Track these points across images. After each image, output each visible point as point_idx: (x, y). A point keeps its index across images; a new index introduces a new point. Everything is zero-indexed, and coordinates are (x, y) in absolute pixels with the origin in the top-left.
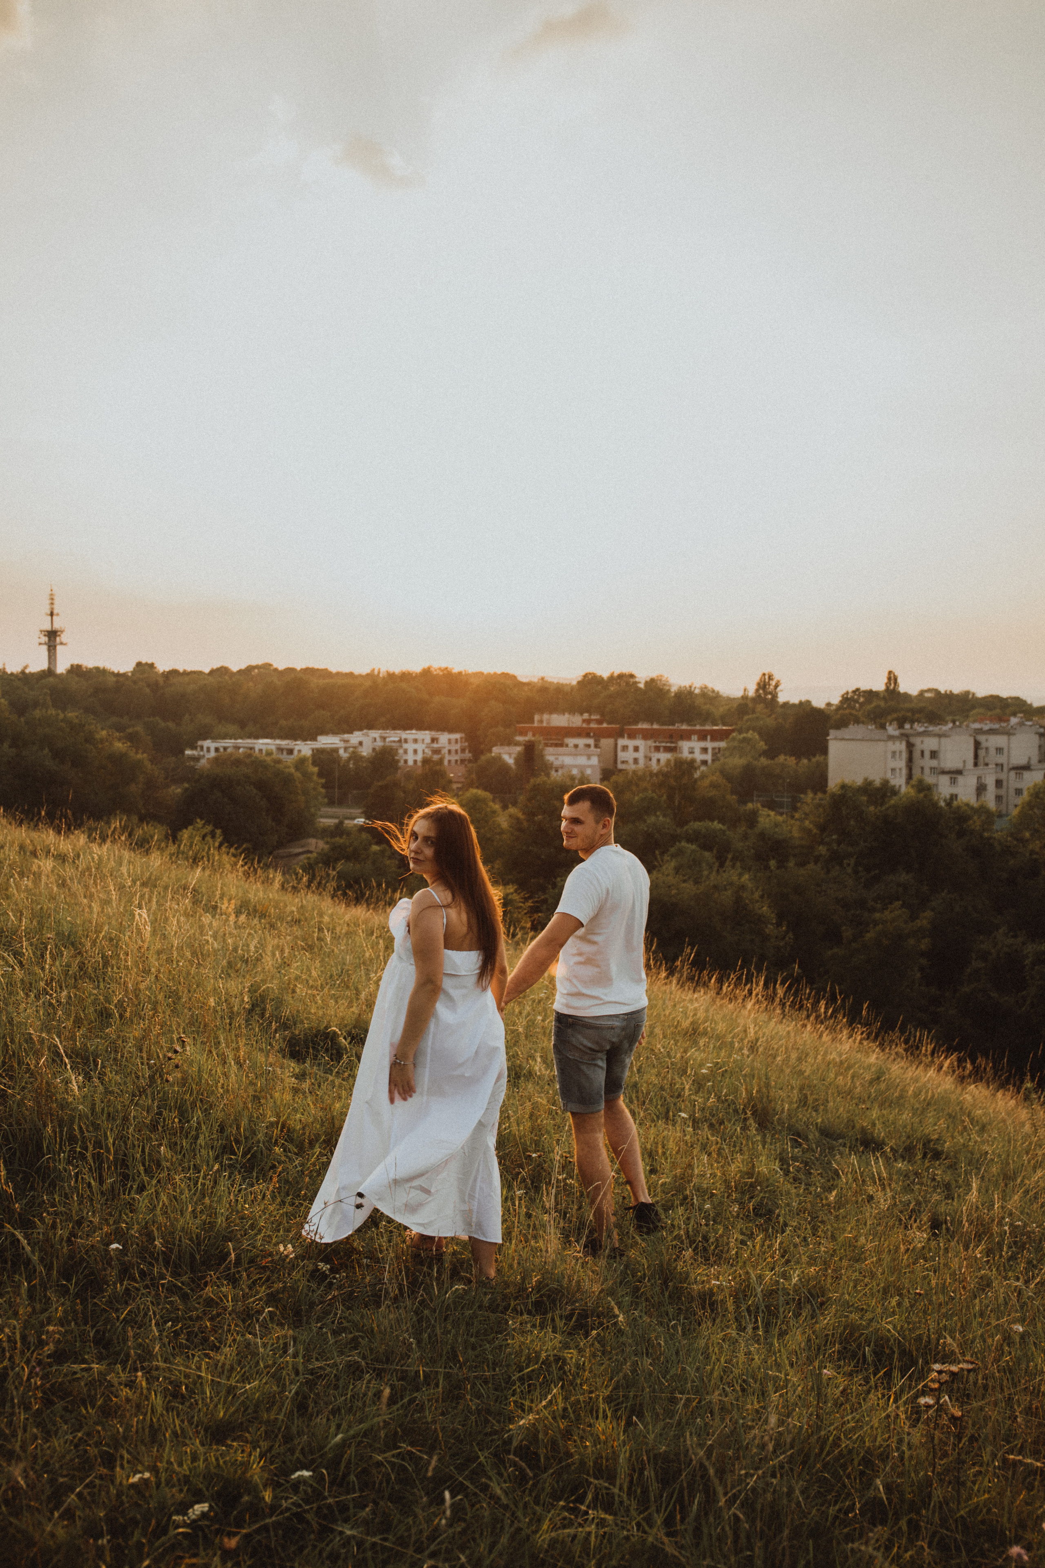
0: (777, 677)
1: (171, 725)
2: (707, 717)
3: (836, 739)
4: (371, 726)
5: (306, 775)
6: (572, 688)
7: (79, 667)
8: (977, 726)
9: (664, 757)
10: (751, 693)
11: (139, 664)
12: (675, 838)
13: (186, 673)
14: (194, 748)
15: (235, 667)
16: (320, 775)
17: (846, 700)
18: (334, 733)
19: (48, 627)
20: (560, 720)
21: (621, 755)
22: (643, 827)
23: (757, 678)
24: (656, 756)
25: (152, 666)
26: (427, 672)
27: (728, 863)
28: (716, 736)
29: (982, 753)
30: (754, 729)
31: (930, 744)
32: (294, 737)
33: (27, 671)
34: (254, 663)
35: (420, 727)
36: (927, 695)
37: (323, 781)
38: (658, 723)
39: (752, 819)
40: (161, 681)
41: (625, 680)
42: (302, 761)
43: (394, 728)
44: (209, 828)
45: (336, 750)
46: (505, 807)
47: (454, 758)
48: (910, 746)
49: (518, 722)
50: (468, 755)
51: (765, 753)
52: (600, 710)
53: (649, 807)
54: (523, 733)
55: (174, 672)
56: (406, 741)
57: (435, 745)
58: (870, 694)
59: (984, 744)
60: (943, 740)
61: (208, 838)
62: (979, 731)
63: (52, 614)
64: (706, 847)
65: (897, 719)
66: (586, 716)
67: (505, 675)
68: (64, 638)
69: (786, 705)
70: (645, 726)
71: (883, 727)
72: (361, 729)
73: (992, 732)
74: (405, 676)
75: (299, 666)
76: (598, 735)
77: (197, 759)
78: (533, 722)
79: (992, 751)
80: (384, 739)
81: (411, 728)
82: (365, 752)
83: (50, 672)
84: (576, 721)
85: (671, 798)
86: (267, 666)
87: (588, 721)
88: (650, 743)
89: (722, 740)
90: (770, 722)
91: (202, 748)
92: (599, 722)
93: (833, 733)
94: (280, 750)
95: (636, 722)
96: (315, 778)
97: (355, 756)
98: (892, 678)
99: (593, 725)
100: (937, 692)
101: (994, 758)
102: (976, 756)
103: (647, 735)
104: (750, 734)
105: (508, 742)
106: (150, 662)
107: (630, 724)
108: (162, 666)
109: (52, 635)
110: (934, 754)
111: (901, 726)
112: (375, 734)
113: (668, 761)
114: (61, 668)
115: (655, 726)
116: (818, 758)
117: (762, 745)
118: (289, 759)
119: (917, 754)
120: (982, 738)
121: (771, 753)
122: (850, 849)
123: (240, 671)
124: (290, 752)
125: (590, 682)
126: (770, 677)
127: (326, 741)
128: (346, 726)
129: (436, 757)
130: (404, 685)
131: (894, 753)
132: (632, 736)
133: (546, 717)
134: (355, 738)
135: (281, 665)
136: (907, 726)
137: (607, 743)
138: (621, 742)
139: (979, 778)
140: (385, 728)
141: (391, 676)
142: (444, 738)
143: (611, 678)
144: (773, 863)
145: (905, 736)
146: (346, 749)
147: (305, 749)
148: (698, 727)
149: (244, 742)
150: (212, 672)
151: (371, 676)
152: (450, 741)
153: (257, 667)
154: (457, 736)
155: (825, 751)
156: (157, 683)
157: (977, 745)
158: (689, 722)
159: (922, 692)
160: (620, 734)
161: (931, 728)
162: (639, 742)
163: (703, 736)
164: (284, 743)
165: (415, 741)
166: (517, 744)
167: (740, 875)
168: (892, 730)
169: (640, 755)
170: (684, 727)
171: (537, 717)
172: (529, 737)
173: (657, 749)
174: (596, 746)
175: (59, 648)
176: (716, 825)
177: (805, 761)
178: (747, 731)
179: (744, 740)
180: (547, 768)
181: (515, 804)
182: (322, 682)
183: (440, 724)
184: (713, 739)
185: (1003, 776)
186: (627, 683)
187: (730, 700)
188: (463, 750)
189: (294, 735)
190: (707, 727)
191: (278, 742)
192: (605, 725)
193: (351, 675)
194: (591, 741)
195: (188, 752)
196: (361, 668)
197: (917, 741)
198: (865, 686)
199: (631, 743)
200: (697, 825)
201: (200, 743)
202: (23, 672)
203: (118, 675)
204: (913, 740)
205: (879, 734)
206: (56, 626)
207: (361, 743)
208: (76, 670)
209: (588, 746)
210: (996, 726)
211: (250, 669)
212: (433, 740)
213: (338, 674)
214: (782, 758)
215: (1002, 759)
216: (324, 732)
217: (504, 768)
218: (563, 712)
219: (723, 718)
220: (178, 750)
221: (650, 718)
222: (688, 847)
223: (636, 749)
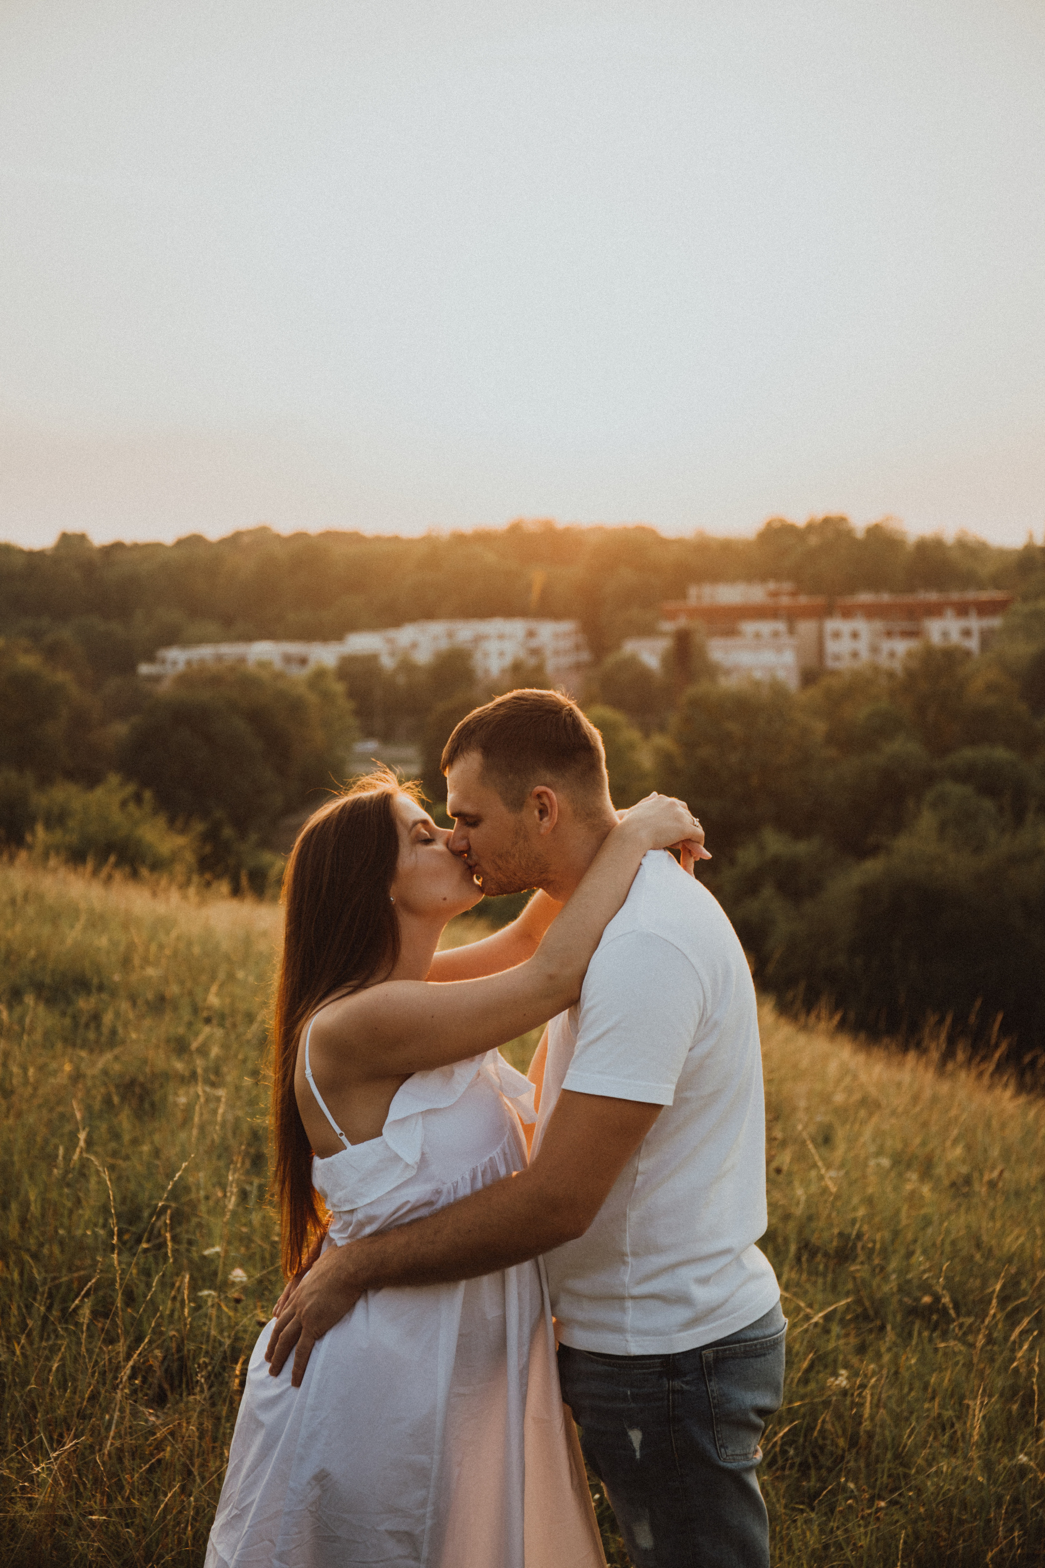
1: (115, 627)
2: (968, 580)
4: (428, 614)
5: (327, 697)
6: (748, 544)
9: (901, 646)
11: (64, 537)
12: (930, 778)
13: (136, 547)
14: (151, 661)
16: (350, 696)
18: (372, 629)
20: (731, 594)
21: (832, 647)
24: (887, 645)
25: (82, 537)
26: (515, 529)
27: (1030, 816)
28: (985, 609)
32: (308, 638)
35: (509, 613)
37: (354, 705)
38: (892, 591)
40: (97, 560)
41: (830, 530)
42: (320, 674)
43: (467, 618)
44: (130, 789)
45: (376, 657)
46: (647, 735)
47: (562, 660)
49: (663, 600)
50: (585, 656)
52: (795, 574)
53: (883, 726)
54: (672, 616)
55: (118, 546)
56: (486, 637)
57: (533, 642)
61: (132, 807)
64: (987, 791)
66: (771, 585)
67: (642, 529)
70: (865, 597)
72: (413, 621)
74: (483, 538)
76: (792, 616)
77: (156, 679)
78: (687, 599)
80: (450, 635)
81: (493, 616)
82: (423, 657)
84: (757, 593)
85: (920, 711)
86: (264, 530)
87: (775, 594)
88: (879, 625)
89: (994, 615)
91: (163, 662)
92: (794, 594)
94: (288, 659)
95: (852, 592)
96: (341, 699)
97: (406, 666)
99: (785, 601)
103: (871, 612)
105: (647, 631)
106: (80, 531)
107: (840, 594)
112: (436, 627)
113: (910, 654)
115: (885, 597)
118: (300, 674)
123: (224, 542)
124: (303, 661)
125: (778, 534)
127: (360, 643)
129: (532, 662)
132: (847, 613)
133: (707, 589)
134: (406, 635)
137: (807, 627)
138: (832, 625)
140: (451, 617)
141: (460, 539)
142: (548, 631)
143: (811, 525)
146: (392, 654)
147: (326, 654)
148: (954, 596)
149: (230, 650)
150: (180, 543)
151: (427, 540)
152: (556, 635)
153: (248, 533)
154: (569, 626)
156: (91, 565)
158: (940, 588)
160: (826, 611)
162: (861, 625)
163: (962, 610)
164: (294, 648)
165: (501, 637)
166: (663, 634)
169: (862, 646)
170: (933, 596)
171: (693, 591)
172: (682, 622)
173: (889, 634)
174: (790, 633)
176: (1001, 754)
179: (1032, 615)
180: (712, 671)
181: (662, 728)
182: (350, 550)
184: (980, 614)
186: (837, 533)
187: (1002, 553)
188: (578, 649)
190: (970, 596)
191: (286, 647)
192: (803, 599)
193: (396, 539)
194: (781, 626)
195: (143, 669)
199: (846, 627)
200: (968, 753)
201: (163, 654)
203: (31, 554)
207: (414, 644)
209: (778, 633)
211: (238, 536)
212: (531, 634)
213: (376, 538)
216: (355, 627)
217: (643, 675)
218: (734, 580)
219: (996, 582)
220: (128, 667)
221: (875, 583)
222: (956, 790)
223: (855, 635)
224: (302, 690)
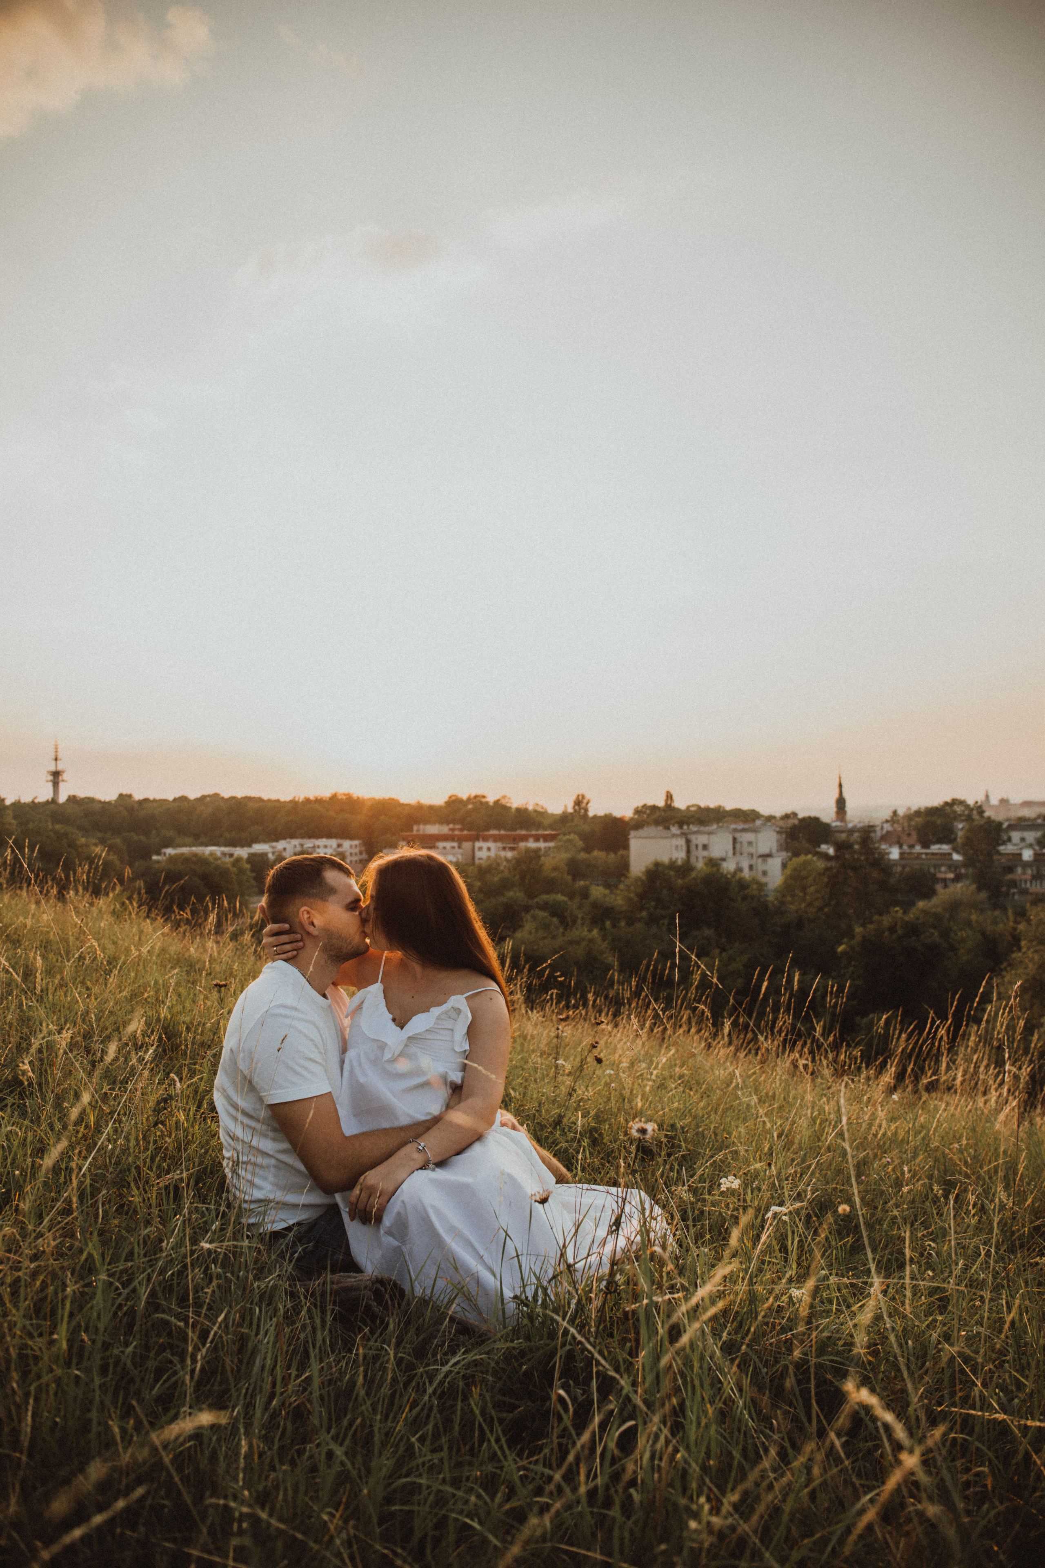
0: (588, 796)
1: (142, 838)
2: (539, 826)
3: (635, 837)
4: (292, 836)
5: (241, 871)
6: (441, 807)
7: (74, 797)
8: (733, 826)
9: (509, 854)
10: (570, 810)
11: (121, 795)
12: (528, 908)
13: (155, 801)
14: (158, 854)
15: (192, 796)
16: (252, 871)
17: (637, 811)
18: (265, 842)
19: (53, 769)
20: (432, 829)
21: (478, 854)
22: (501, 899)
23: (573, 798)
24: (503, 853)
25: (130, 796)
26: (334, 797)
28: (547, 838)
29: (738, 846)
30: (575, 833)
31: (701, 839)
32: (234, 845)
33: (36, 801)
34: (206, 793)
35: (329, 836)
36: (693, 809)
37: (254, 874)
38: (505, 829)
39: (585, 894)
40: (136, 806)
41: (478, 801)
42: (239, 861)
43: (310, 837)
45: (266, 854)
47: (354, 858)
48: (688, 842)
49: (402, 831)
50: (364, 856)
51: (583, 850)
52: (462, 821)
53: (506, 885)
54: (405, 838)
55: (146, 800)
56: (319, 847)
57: (340, 850)
58: (654, 808)
59: (739, 839)
60: (712, 837)
62: (735, 830)
63: (56, 759)
64: (553, 914)
65: (678, 822)
66: (451, 826)
67: (391, 800)
68: (65, 776)
69: (595, 817)
70: (495, 832)
71: (668, 828)
72: (285, 839)
73: (744, 830)
74: (319, 801)
75: (239, 795)
76: (460, 840)
77: (159, 861)
78: (412, 830)
79: (745, 845)
80: (302, 845)
81: (322, 837)
83: (54, 801)
84: (445, 829)
85: (522, 878)
86: (216, 795)
87: (453, 830)
88: (499, 844)
89: (551, 841)
90: (586, 828)
91: (164, 854)
92: (461, 830)
93: (633, 834)
94: (224, 854)
95: (488, 830)
96: (248, 872)
98: (669, 796)
99: (457, 833)
100: (699, 807)
101: (746, 849)
102: (734, 848)
103: (496, 839)
104: (572, 836)
106: (129, 793)
107: (483, 831)
108: (138, 796)
109: (56, 775)
110: (705, 847)
111: (681, 827)
112: (295, 842)
113: (514, 855)
114: (62, 799)
115: (502, 832)
116: (621, 852)
117: (581, 844)
118: (229, 860)
119: (693, 848)
120: (738, 835)
121: (588, 849)
122: (663, 913)
123: (196, 800)
124: (231, 855)
125: (454, 803)
126: (583, 797)
127: (259, 848)
128: (276, 836)
130: (317, 806)
131: (677, 846)
132: (486, 839)
133: (421, 827)
134: (280, 845)
135: (226, 795)
136: (685, 827)
137: (467, 845)
138: (478, 844)
139: (737, 864)
140: (303, 838)
141: (307, 801)
142: (347, 844)
143: (469, 799)
144: (608, 924)
145: (683, 834)
146: (273, 853)
147: (242, 852)
148: (534, 832)
150: (175, 800)
151: (293, 801)
152: (351, 846)
153: (209, 796)
154: (356, 842)
155: (626, 847)
156: (132, 808)
157: (735, 840)
158: (527, 829)
159: (688, 807)
160: (477, 838)
161: (702, 828)
162: (491, 844)
163: (537, 838)
164: (226, 849)
165: (326, 847)
167: (590, 931)
168: (675, 830)
169: (492, 854)
170: (524, 832)
171: (415, 828)
173: (504, 849)
174: (459, 847)
175: (61, 785)
176: (563, 898)
177: (612, 855)
178: (570, 833)
179: (569, 841)
182: (257, 805)
183: (343, 833)
184: (545, 841)
185: (753, 862)
186: (481, 803)
187: (552, 815)
188: (361, 853)
189: (233, 844)
190: (540, 832)
191: (223, 849)
192: (465, 832)
193: (278, 800)
194: (455, 844)
195: (155, 857)
196: (285, 796)
197: (693, 837)
198: (650, 803)
199: (485, 845)
200: (545, 897)
201: (163, 850)
202: (33, 802)
203: (104, 802)
204: (689, 837)
205: (665, 833)
206: (60, 768)
207: (285, 849)
208: (72, 800)
209: (453, 848)
210: (746, 826)
211: (204, 797)
212: (339, 846)
213: (269, 800)
214: (596, 853)
215: (752, 850)
216: (257, 841)
218: (434, 823)
219: (551, 827)
220: (147, 856)
221: (498, 826)
222: (542, 914)
223: (489, 849)
224: (229, 866)
